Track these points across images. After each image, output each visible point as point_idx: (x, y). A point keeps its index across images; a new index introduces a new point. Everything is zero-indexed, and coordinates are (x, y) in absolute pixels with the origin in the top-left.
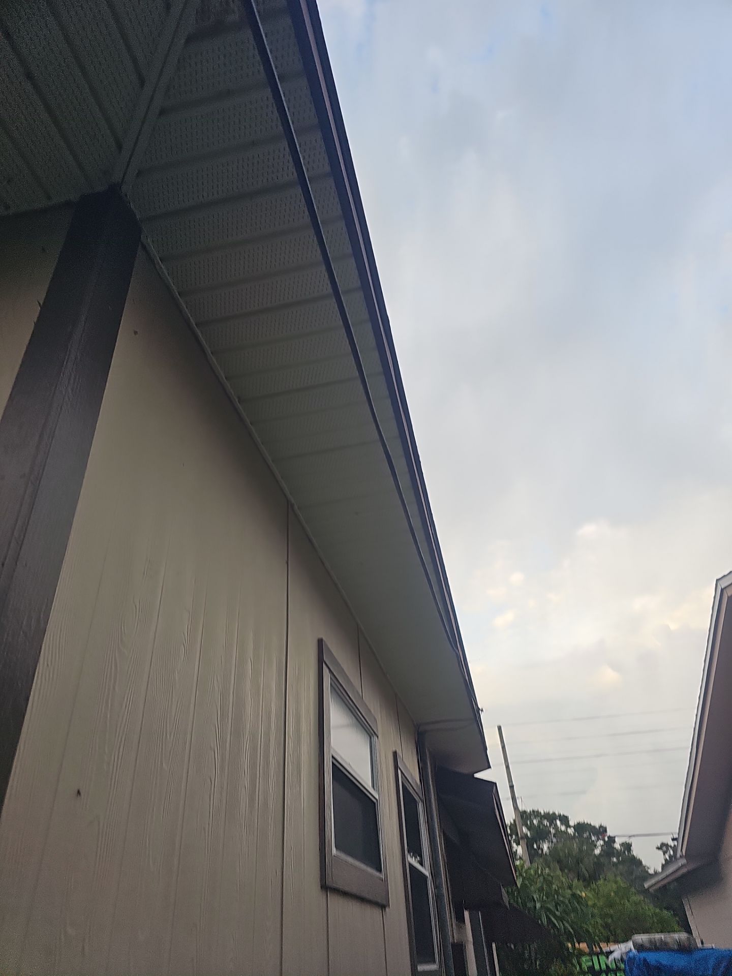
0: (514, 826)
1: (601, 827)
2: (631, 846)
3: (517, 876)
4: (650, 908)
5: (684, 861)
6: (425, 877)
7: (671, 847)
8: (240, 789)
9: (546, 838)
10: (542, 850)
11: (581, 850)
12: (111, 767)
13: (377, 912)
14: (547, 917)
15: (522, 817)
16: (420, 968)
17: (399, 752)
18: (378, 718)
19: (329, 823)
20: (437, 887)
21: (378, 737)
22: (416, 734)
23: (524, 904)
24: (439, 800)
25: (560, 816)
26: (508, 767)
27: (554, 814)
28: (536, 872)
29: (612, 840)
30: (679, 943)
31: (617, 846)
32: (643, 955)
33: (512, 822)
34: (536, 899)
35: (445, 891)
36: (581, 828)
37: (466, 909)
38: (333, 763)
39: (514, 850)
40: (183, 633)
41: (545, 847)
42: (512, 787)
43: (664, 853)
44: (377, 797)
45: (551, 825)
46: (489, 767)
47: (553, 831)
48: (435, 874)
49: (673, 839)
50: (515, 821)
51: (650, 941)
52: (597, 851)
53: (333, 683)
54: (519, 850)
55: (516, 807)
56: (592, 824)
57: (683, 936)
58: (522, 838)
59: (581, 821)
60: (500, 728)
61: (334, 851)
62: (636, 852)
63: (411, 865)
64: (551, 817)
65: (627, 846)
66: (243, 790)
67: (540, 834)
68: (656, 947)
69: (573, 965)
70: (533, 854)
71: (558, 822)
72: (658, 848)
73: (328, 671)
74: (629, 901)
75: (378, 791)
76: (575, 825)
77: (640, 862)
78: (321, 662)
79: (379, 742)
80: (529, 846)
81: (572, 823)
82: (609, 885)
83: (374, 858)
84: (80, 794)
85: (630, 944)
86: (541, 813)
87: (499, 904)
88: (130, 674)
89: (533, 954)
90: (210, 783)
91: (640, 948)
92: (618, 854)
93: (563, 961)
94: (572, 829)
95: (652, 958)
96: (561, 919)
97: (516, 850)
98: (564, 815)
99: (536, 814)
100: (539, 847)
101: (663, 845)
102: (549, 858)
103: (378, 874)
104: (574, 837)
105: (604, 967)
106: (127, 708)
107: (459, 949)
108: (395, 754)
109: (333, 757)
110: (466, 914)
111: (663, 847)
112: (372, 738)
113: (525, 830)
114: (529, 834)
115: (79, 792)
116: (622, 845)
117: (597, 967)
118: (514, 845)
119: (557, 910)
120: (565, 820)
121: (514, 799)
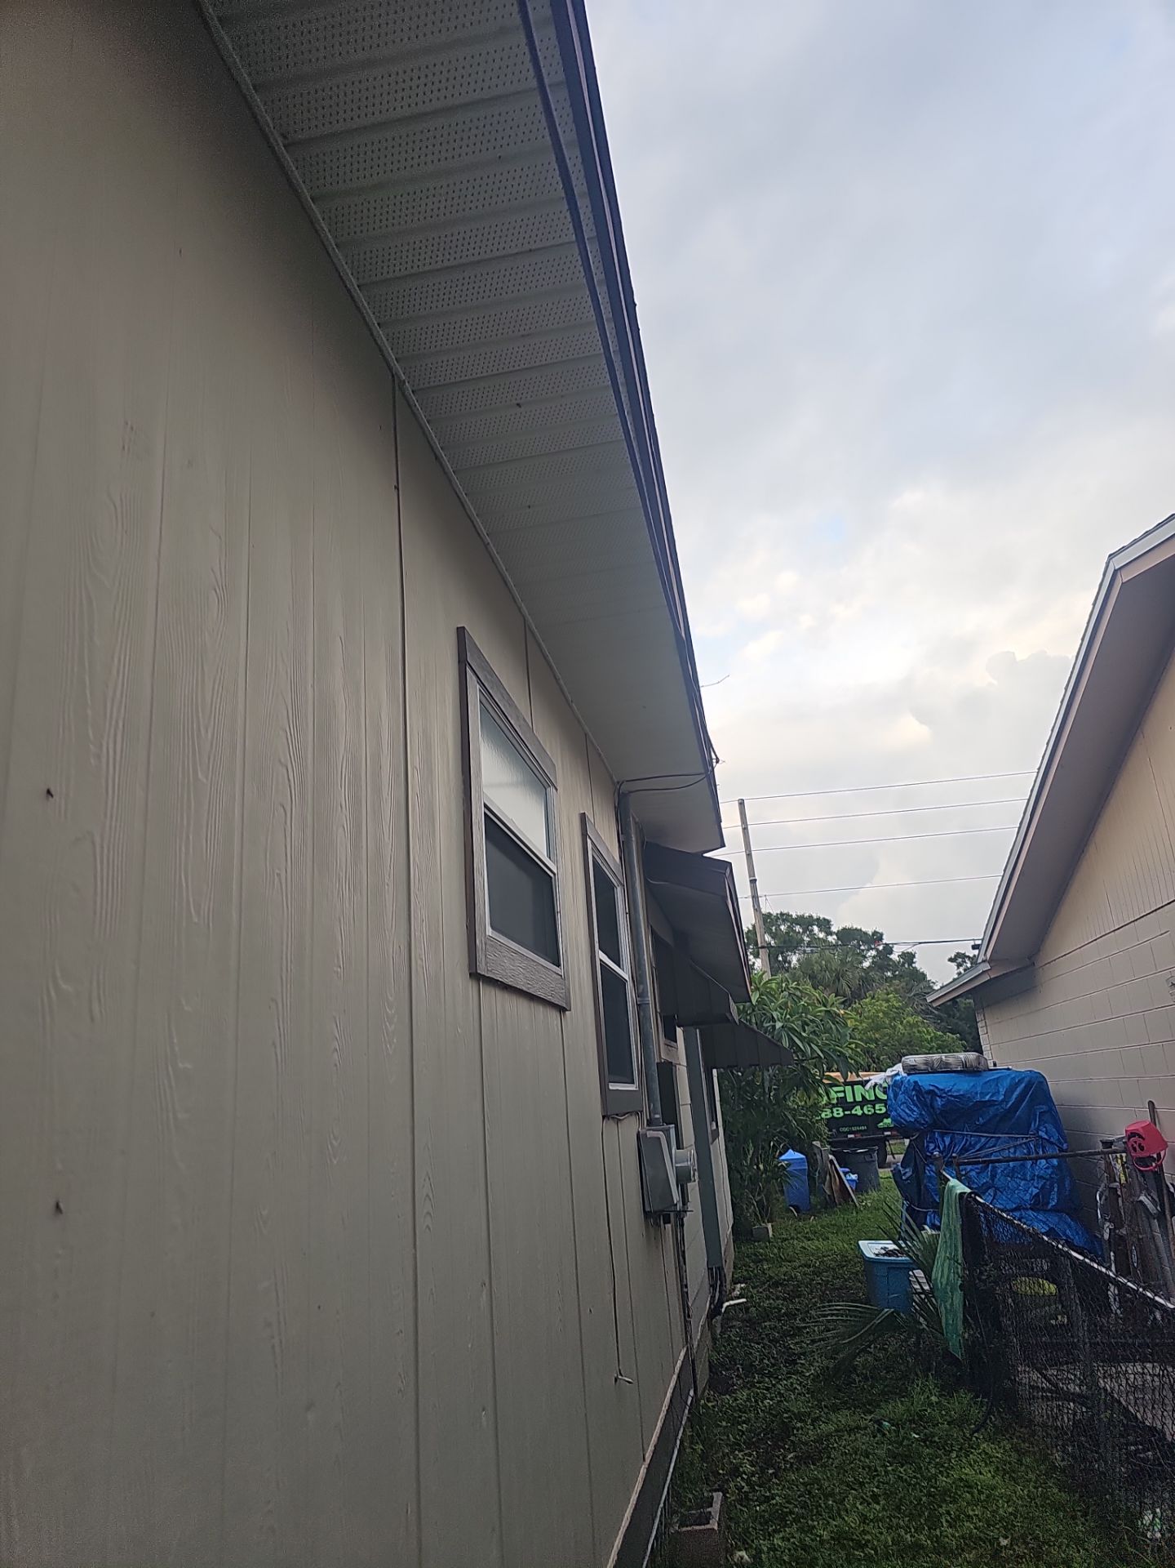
0: (753, 931)
1: (875, 933)
2: (914, 956)
3: (751, 989)
4: (930, 1031)
5: (987, 967)
6: (623, 982)
7: (969, 957)
8: (335, 828)
9: (796, 948)
10: (790, 963)
11: (843, 962)
12: (104, 760)
13: (553, 1015)
14: (791, 1039)
15: (765, 922)
16: (612, 1087)
17: (589, 815)
18: (558, 766)
19: (481, 894)
20: (640, 995)
21: (556, 789)
22: (616, 794)
23: (760, 1024)
24: (647, 886)
25: (818, 919)
26: (749, 856)
27: (811, 917)
28: (779, 984)
29: (889, 949)
30: (964, 1064)
31: (894, 957)
32: (913, 1078)
33: (751, 929)
34: (776, 1018)
35: (650, 998)
36: (847, 935)
37: (679, 1027)
38: (485, 813)
39: (750, 963)
40: (213, 571)
41: (794, 959)
42: (753, 882)
43: (959, 965)
44: (556, 872)
45: (804, 932)
46: (723, 845)
47: (806, 939)
48: (638, 979)
49: (975, 947)
50: (754, 926)
51: (926, 1064)
52: (866, 964)
53: (484, 701)
54: (758, 964)
55: (757, 909)
56: (863, 930)
57: (972, 1056)
58: (763, 947)
59: (848, 925)
60: (742, 803)
61: (489, 931)
62: (919, 964)
63: (603, 965)
64: (806, 922)
65: (909, 957)
66: (341, 830)
67: (789, 943)
68: (931, 1069)
69: (820, 1095)
70: (776, 966)
71: (816, 929)
72: (951, 960)
73: (474, 678)
74: (902, 1023)
75: (556, 862)
76: (838, 931)
77: (924, 976)
78: (463, 663)
79: (558, 797)
80: (772, 957)
81: (834, 929)
82: (877, 1003)
83: (549, 947)
84: (52, 796)
85: (899, 1067)
86: (792, 915)
87: (726, 1019)
88: (119, 622)
89: (767, 1084)
90: (284, 814)
91: (911, 1070)
92: (895, 966)
93: (806, 1090)
94: (835, 937)
95: (926, 1081)
96: (810, 1042)
97: (754, 963)
98: (824, 919)
99: (785, 917)
100: (785, 961)
101: (958, 955)
102: (799, 973)
103: (554, 968)
104: (836, 946)
105: (859, 1099)
106: (121, 675)
107: (667, 1070)
108: (583, 817)
109: (486, 806)
110: (679, 1031)
111: (958, 958)
112: (548, 789)
113: (767, 938)
114: (773, 942)
115: (49, 792)
116: (904, 955)
117: (850, 1099)
118: (751, 957)
119: (804, 1031)
120: (825, 924)
121: (755, 897)
